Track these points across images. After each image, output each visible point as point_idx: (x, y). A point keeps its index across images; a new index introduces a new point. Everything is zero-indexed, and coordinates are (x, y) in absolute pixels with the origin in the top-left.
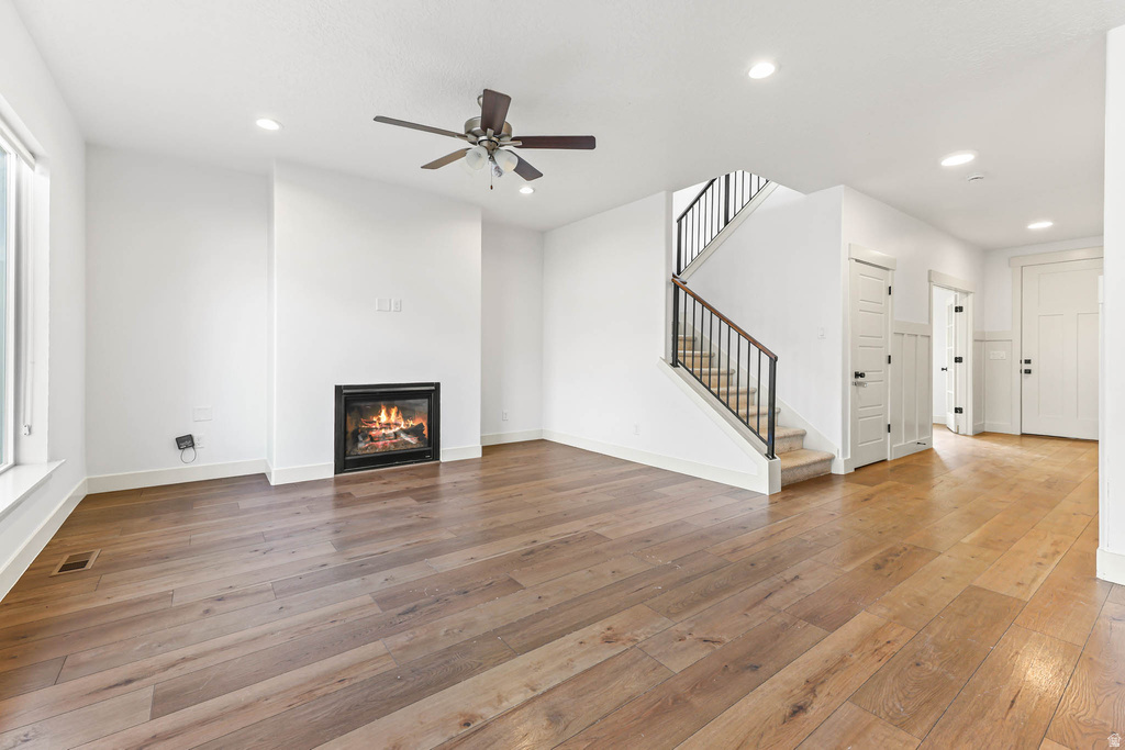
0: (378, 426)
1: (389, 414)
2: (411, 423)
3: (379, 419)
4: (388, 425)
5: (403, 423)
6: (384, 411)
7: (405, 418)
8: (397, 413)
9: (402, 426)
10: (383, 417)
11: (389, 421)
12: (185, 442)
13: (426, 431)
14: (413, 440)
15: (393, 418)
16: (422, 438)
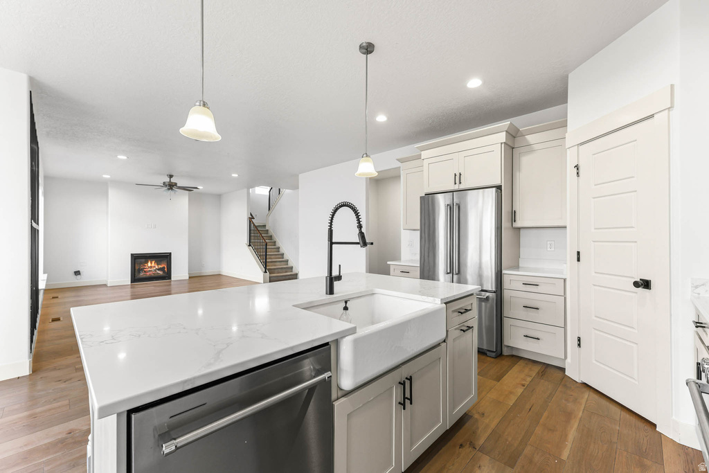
1: (151, 263)
2: (160, 266)
3: (148, 265)
4: (151, 267)
6: (149, 262)
8: (155, 263)
9: (157, 268)
11: (151, 266)
12: (77, 273)
13: (166, 269)
14: (161, 273)
15: (153, 265)
16: (164, 272)
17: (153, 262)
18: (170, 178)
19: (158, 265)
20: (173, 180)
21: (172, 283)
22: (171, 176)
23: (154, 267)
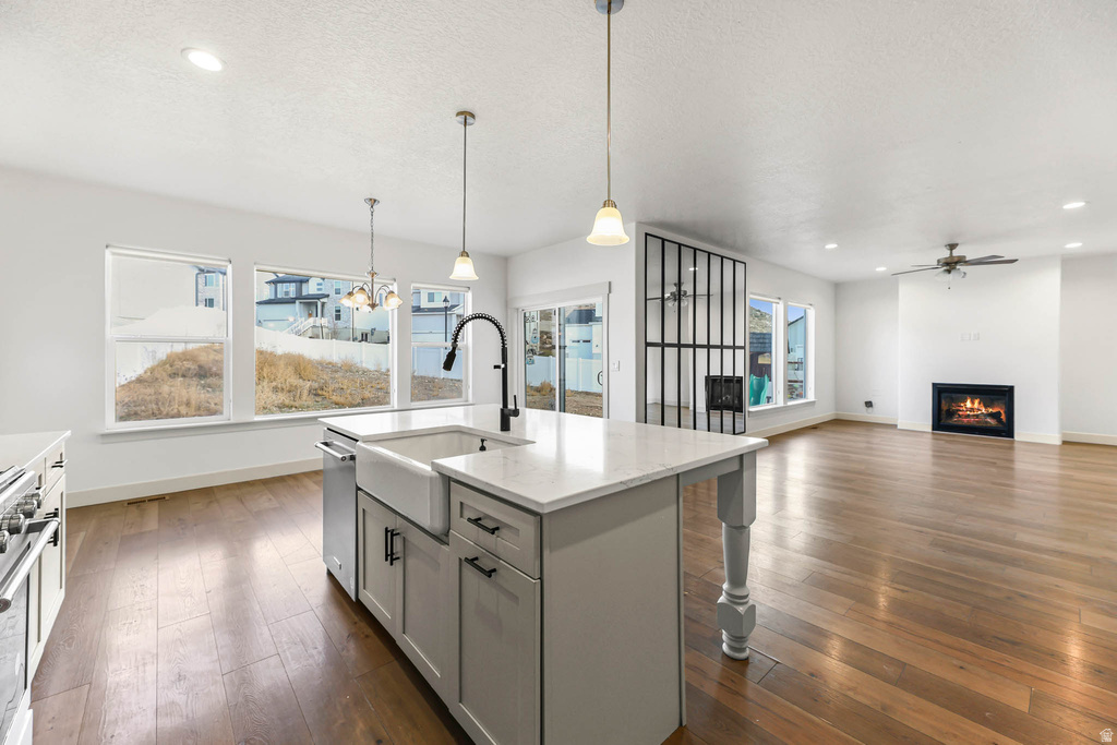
0: (964, 409)
1: (973, 403)
2: (991, 410)
3: (965, 405)
4: (972, 409)
5: (984, 409)
6: (969, 400)
8: (979, 403)
10: (969, 404)
11: (971, 406)
12: (869, 404)
13: (1003, 417)
14: (992, 422)
15: (976, 405)
16: (1000, 421)
17: (977, 402)
18: (951, 250)
19: (986, 407)
20: (956, 253)
21: (1016, 445)
22: (952, 247)
23: (979, 410)
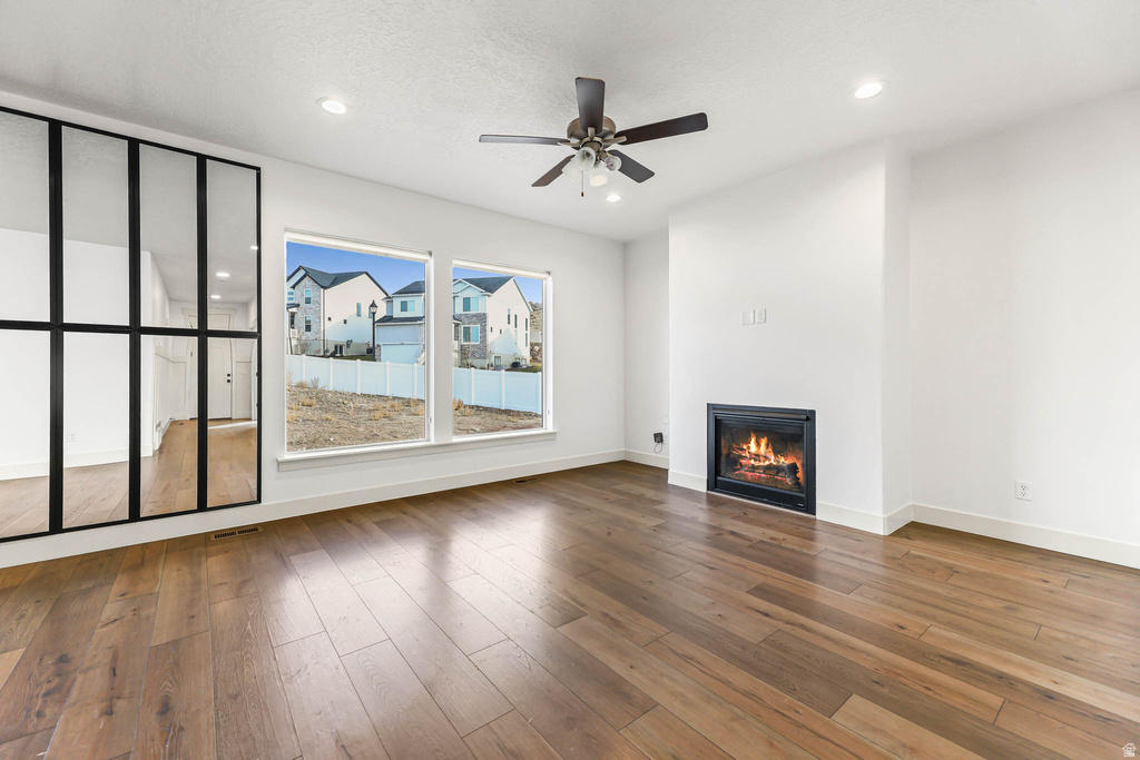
0: (748, 455)
2: (782, 460)
3: (749, 448)
5: (773, 458)
6: (753, 440)
7: (776, 455)
8: (767, 445)
9: (772, 461)
10: (753, 447)
12: (659, 438)
13: (801, 474)
14: (785, 482)
15: (763, 450)
16: (795, 481)
19: (776, 453)
21: (818, 526)
23: (766, 458)
